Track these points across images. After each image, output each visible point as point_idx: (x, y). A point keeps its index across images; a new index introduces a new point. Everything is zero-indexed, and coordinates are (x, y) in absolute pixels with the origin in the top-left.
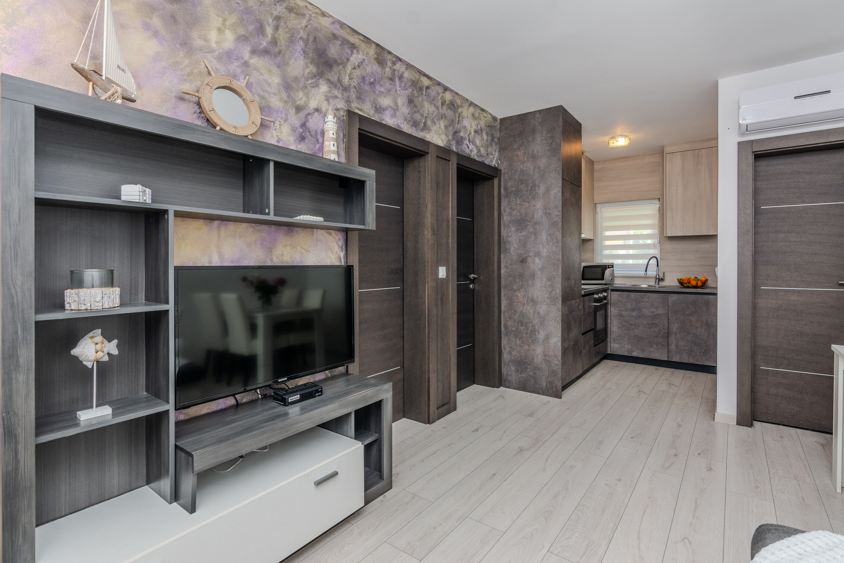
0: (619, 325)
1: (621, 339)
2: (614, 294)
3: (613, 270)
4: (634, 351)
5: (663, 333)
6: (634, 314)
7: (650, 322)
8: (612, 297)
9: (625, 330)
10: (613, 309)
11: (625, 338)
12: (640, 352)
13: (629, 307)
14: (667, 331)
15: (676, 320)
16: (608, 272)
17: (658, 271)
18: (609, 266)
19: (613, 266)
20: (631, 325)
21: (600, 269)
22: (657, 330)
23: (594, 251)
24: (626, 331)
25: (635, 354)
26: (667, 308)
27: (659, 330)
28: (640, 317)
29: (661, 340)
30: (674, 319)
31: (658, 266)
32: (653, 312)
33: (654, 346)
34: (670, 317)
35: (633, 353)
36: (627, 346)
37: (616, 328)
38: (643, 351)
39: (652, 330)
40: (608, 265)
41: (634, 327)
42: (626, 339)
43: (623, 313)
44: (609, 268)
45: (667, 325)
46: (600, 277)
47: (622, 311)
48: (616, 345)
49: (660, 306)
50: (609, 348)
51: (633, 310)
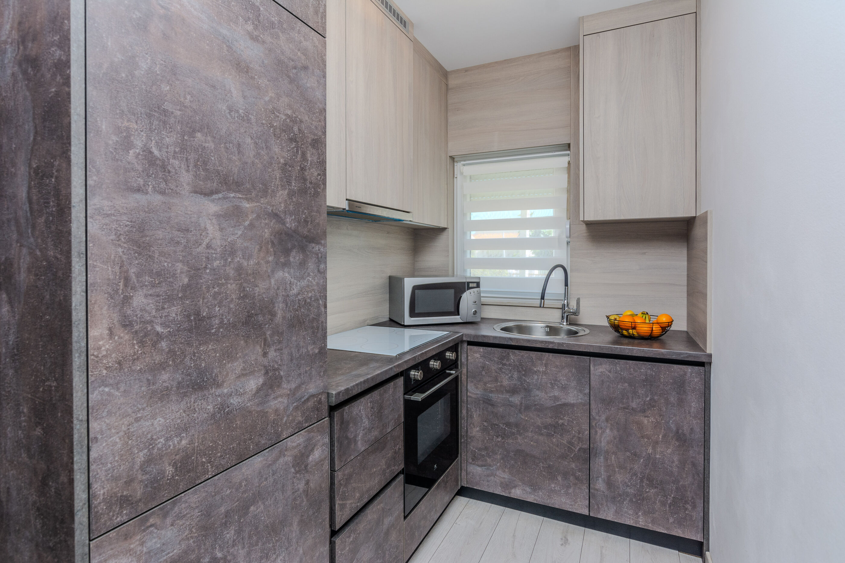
0: (485, 424)
1: (489, 457)
2: (476, 352)
3: (479, 293)
4: (515, 487)
5: (579, 450)
6: (516, 399)
7: (549, 421)
8: (469, 358)
9: (497, 437)
10: (471, 387)
11: (496, 454)
12: (528, 489)
13: (506, 383)
14: (586, 446)
15: (607, 420)
16: (467, 298)
17: (566, 294)
18: (471, 285)
19: (478, 285)
20: (508, 424)
21: (452, 291)
22: (565, 442)
23: (448, 251)
24: (499, 439)
25: (517, 493)
26: (587, 391)
27: (570, 443)
28: (528, 408)
29: (573, 465)
30: (603, 417)
31: (566, 285)
32: (556, 398)
33: (559, 478)
34: (593, 413)
35: (513, 491)
36: (500, 473)
37: (478, 429)
38: (535, 487)
39: (554, 440)
40: (468, 283)
41: (515, 430)
42: (499, 457)
43: (495, 397)
44: (469, 288)
45: (587, 432)
46: (452, 309)
47: (491, 392)
48: (479, 469)
49: (573, 385)
50: (464, 473)
51: (513, 391)
